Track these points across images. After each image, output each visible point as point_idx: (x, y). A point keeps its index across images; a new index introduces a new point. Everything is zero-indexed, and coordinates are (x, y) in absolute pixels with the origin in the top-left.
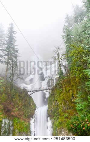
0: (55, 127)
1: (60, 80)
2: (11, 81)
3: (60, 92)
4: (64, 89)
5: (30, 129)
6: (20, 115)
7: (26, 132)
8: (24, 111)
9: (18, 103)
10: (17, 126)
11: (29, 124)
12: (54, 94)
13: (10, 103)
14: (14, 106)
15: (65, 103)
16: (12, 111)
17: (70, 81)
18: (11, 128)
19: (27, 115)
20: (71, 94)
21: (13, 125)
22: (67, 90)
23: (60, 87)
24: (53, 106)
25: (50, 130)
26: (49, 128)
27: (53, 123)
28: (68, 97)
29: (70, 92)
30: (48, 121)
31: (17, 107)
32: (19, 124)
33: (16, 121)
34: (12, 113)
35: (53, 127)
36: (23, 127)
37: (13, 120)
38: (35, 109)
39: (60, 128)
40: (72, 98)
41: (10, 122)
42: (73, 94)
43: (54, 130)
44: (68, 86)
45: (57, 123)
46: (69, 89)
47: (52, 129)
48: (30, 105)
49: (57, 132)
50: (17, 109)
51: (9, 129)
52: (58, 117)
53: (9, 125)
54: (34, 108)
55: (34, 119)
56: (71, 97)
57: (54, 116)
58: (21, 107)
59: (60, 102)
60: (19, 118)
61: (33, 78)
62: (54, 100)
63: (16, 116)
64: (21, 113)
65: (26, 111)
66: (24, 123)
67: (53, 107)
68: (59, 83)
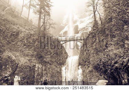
0: (85, 74)
1: (94, 30)
2: (43, 30)
3: (93, 42)
4: (97, 38)
5: (61, 74)
6: (52, 62)
7: (57, 77)
8: (56, 58)
9: (50, 51)
10: (49, 71)
11: (61, 70)
12: (86, 44)
13: (43, 51)
14: (46, 53)
15: (97, 53)
16: (44, 58)
17: (104, 30)
18: (44, 72)
19: (58, 62)
20: (105, 43)
21: (45, 70)
22: (101, 40)
23: (93, 37)
24: (84, 55)
25: (80, 77)
26: (80, 76)
27: (84, 71)
28: (101, 46)
29: (103, 42)
30: (79, 69)
31: (49, 55)
32: (51, 69)
33: (48, 67)
34: (45, 59)
35: (83, 74)
36: (54, 72)
37: (46, 66)
38: (67, 58)
39: (90, 75)
40: (106, 48)
41: (42, 67)
42: (107, 44)
43: (84, 77)
44: (102, 36)
45: (87, 71)
46: (103, 38)
47: (82, 76)
48: (62, 53)
49: (87, 79)
50: (49, 56)
51: (42, 73)
52: (89, 65)
53: (42, 69)
54: (65, 57)
55: (65, 66)
56: (104, 46)
57: (85, 65)
58: (54, 55)
59: (92, 52)
60: (51, 64)
61: (67, 30)
62: (86, 50)
63: (48, 62)
64: (54, 60)
65: (58, 59)
66: (55, 69)
67: (85, 57)
68: (92, 33)
